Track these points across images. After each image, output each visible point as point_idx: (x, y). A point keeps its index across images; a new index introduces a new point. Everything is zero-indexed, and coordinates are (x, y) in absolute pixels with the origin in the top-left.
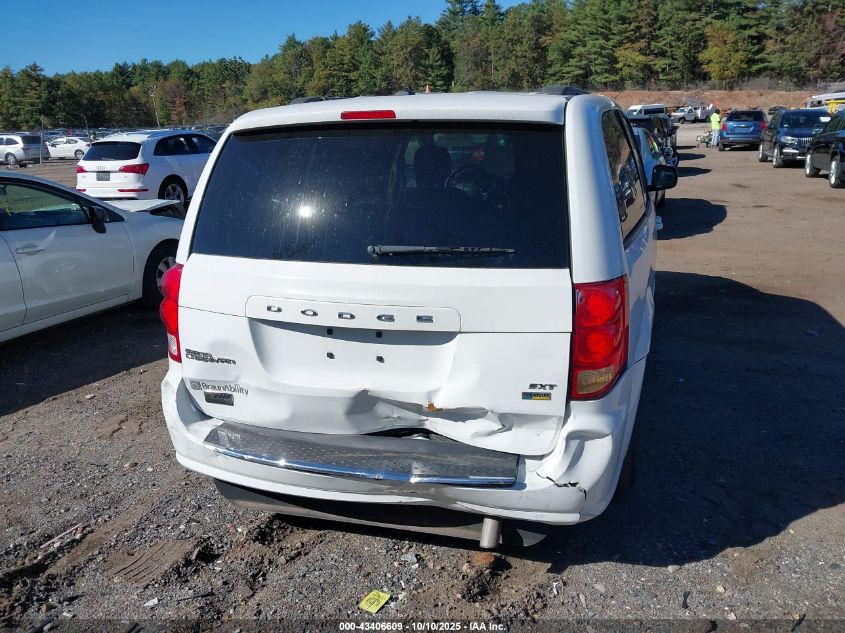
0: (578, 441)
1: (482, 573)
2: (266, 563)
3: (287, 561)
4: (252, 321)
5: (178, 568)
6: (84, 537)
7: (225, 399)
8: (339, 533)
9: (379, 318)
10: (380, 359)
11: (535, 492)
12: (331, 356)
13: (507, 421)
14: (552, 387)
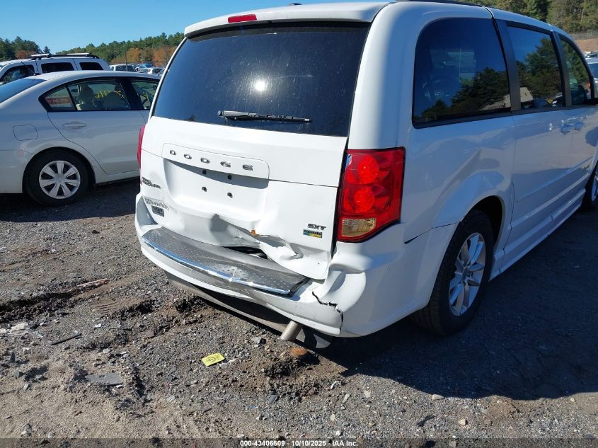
0: (339, 273)
1: (291, 360)
2: (174, 322)
3: (186, 324)
4: (166, 160)
5: (123, 312)
6: (99, 286)
7: (159, 211)
8: (228, 315)
9: (222, 164)
10: (230, 195)
11: (305, 304)
12: (205, 189)
13: (298, 251)
14: (323, 228)
